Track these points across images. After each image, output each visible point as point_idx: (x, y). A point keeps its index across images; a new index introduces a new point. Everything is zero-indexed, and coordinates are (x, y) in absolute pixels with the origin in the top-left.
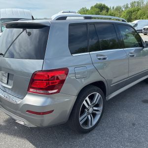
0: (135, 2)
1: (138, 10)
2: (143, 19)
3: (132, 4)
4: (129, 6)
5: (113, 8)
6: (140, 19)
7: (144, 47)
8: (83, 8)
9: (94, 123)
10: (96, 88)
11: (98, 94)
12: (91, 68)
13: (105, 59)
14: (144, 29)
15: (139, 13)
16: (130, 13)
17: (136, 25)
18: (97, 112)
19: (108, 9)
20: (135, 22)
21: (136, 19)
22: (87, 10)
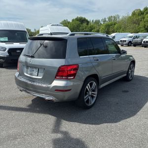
0: (112, 17)
1: (115, 24)
2: (119, 32)
3: (110, 18)
4: (107, 20)
5: (93, 21)
6: (116, 32)
7: (121, 54)
8: (65, 20)
9: (93, 102)
10: (93, 79)
11: (94, 83)
12: (90, 65)
13: (98, 60)
14: (121, 41)
15: (116, 26)
16: (108, 26)
17: (114, 37)
18: (94, 95)
19: (88, 22)
20: (113, 35)
21: (113, 32)
22: (69, 23)
